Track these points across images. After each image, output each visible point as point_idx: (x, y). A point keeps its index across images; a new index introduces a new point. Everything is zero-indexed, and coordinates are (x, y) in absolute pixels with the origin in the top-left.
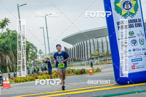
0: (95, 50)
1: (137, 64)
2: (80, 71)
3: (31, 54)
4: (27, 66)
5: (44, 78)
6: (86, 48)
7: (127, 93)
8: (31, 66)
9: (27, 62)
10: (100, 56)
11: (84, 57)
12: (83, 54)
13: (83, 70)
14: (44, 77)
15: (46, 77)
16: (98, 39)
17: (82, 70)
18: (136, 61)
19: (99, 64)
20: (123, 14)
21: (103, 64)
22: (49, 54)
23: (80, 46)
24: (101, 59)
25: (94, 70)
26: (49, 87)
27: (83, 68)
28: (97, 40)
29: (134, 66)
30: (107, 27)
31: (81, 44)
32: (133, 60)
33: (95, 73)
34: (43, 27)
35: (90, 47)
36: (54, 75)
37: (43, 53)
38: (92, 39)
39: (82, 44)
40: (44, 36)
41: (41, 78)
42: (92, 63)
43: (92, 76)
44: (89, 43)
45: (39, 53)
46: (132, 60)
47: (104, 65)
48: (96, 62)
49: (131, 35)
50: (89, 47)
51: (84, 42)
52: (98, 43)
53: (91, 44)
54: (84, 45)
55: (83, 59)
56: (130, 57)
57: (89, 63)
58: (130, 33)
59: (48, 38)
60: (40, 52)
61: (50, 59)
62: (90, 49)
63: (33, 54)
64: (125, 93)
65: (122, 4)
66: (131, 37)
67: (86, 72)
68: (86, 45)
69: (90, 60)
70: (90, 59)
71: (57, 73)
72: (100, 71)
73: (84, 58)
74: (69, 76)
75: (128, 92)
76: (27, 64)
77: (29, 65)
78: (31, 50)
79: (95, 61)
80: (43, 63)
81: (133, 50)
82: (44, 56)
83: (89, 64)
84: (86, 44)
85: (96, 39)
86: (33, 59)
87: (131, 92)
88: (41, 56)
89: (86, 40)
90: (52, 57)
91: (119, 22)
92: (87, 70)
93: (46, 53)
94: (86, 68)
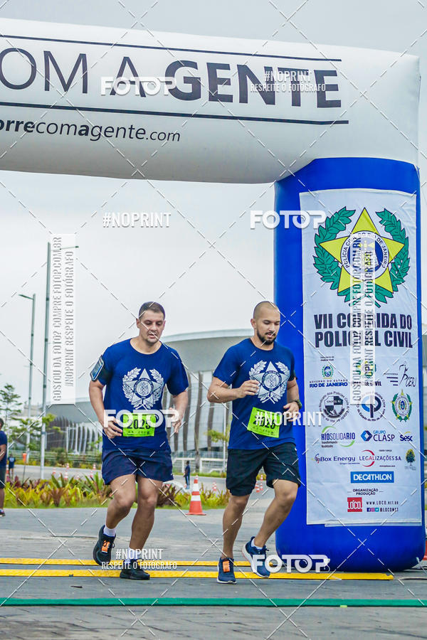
1: (373, 492)
6: (194, 403)
11: (181, 438)
18: (368, 481)
20: (342, 287)
22: (41, 409)
25: (210, 496)
26: (11, 540)
29: (360, 499)
32: (359, 477)
33: (213, 507)
34: (34, 295)
36: (45, 495)
37: (19, 400)
40: (32, 331)
43: (195, 519)
46: (352, 473)
55: (176, 448)
56: (347, 461)
59: (46, 340)
60: (5, 394)
61: (44, 430)
62: (212, 412)
64: (299, 600)
67: (177, 499)
68: (195, 393)
69: (205, 453)
70: (206, 449)
71: (58, 486)
73: (181, 444)
79: (224, 460)
81: (363, 436)
82: (19, 411)
83: (197, 471)
84: (197, 386)
87: (324, 601)
89: (201, 373)
90: (51, 420)
91: (325, 315)
92: (184, 492)
93: (30, 402)
94: (181, 486)
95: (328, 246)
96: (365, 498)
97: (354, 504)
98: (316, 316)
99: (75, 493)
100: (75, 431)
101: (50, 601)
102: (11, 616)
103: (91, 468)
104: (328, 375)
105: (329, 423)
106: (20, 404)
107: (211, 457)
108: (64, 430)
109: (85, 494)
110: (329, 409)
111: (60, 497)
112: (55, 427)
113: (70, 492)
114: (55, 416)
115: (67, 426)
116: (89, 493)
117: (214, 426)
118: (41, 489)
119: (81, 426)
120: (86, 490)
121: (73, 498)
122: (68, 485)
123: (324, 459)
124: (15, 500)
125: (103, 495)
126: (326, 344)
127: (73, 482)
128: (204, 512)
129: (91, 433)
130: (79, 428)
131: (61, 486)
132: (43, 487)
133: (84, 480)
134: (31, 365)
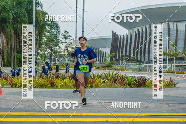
0: (170, 44)
2: (136, 81)
3: (48, 38)
4: (38, 58)
5: (66, 85)
9: (39, 51)
10: (178, 56)
11: (147, 55)
12: (147, 50)
13: (142, 79)
14: (67, 83)
15: (71, 83)
16: (178, 24)
17: (140, 80)
19: (174, 73)
21: (181, 73)
23: (143, 33)
24: (179, 63)
27: (143, 76)
28: (177, 26)
31: (144, 30)
38: (167, 22)
39: (146, 30)
40: (77, 5)
41: (60, 84)
45: (62, 36)
47: (183, 75)
48: (168, 68)
51: (150, 27)
52: (177, 31)
54: (150, 33)
55: (145, 59)
59: (83, 10)
60: (64, 35)
63: (52, 38)
67: (147, 84)
72: (175, 85)
73: (147, 58)
74: (113, 87)
76: (37, 54)
77: (42, 57)
80: (67, 57)
82: (71, 43)
85: (175, 24)
86: (49, 48)
88: (65, 42)
92: (150, 80)
93: (76, 39)
94: (149, 77)
99: (100, 81)
100: (97, 52)
103: (106, 69)
106: (72, 40)
109: (104, 82)
111: (93, 83)
113: (97, 81)
116: (106, 81)
119: (100, 50)
120: (104, 80)
121: (99, 84)
122: (96, 78)
124: (72, 85)
127: (99, 76)
129: (104, 53)
130: (99, 51)
131: (93, 78)
133: (104, 75)
134: (76, 21)
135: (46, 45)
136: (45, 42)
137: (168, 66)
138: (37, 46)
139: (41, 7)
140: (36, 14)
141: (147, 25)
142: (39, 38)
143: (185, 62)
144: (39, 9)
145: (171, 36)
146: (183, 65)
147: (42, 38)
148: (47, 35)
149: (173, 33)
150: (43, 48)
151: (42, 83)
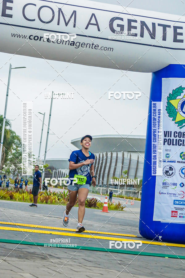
0: (123, 172)
1: (182, 209)
2: (88, 201)
3: (14, 154)
4: (3, 172)
5: (24, 199)
6: (108, 164)
7: (150, 253)
8: (8, 174)
9: (4, 166)
11: (101, 179)
12: (102, 175)
13: (93, 200)
14: (25, 197)
15: (28, 198)
16: (132, 154)
17: (91, 201)
18: (181, 204)
19: (124, 198)
20: (177, 120)
21: (130, 199)
22: (43, 162)
23: (99, 160)
24: (129, 189)
25: (111, 205)
26: (26, 216)
27: (95, 197)
28: (131, 156)
29: (177, 212)
30: (145, 138)
31: (101, 156)
32: (177, 202)
33: (112, 209)
34: (45, 113)
35: (116, 165)
36: (42, 198)
37: (34, 157)
38: (122, 152)
39: (103, 157)
40: (43, 128)
41: (19, 197)
42: (112, 193)
43: (105, 214)
44: (115, 158)
46: (174, 201)
47: (132, 200)
48: (119, 192)
49: (183, 158)
50: (113, 164)
51: (107, 154)
52: (130, 160)
53: (118, 160)
54: (106, 159)
55: (99, 183)
56: (173, 195)
57: (107, 192)
58: (182, 155)
59: (48, 133)
61: (44, 171)
62: (115, 169)
63: (17, 155)
64: (148, 253)
65: (180, 102)
66: (182, 162)
67: (98, 205)
68: (109, 160)
69: (111, 186)
71: (48, 195)
72: (122, 208)
73: (101, 182)
75: (152, 254)
77: (6, 172)
78: (14, 146)
79: (119, 190)
81: (180, 185)
83: (107, 194)
84: (110, 157)
85: (129, 154)
86: (14, 164)
87: (158, 254)
89: (112, 152)
90: (47, 167)
91: (169, 132)
92: (101, 202)
93: (39, 158)
94: (100, 199)
95: (173, 102)
96: (179, 212)
97: (174, 213)
98: (165, 132)
99: (55, 199)
100: (57, 172)
101: (41, 244)
102: (25, 249)
103: (62, 188)
104: (168, 157)
105: (166, 178)
106: (35, 159)
107: (113, 188)
108: (52, 171)
109: (59, 199)
110: (167, 172)
111: (48, 200)
112: (48, 170)
113: (52, 198)
114: (49, 165)
115: (54, 170)
116: (61, 199)
117: (115, 175)
118: (40, 196)
119: (60, 170)
120: (59, 197)
121: (54, 201)
122: (52, 195)
123: (163, 193)
124: (29, 199)
125: (66, 200)
126: (168, 144)
127: (54, 194)
128: (109, 211)
129: (63, 173)
130: (59, 171)
131: (49, 195)
132: (41, 195)
133: (59, 193)
134: (41, 142)
135: (11, 161)
136: (11, 158)
137: (119, 191)
138: (3, 161)
139: (10, 126)
140: (5, 132)
141: (104, 152)
142: (6, 154)
143: (135, 189)
144: (8, 128)
145: (124, 164)
146: (133, 192)
147: (8, 154)
148: (13, 152)
149: (127, 162)
150: (8, 163)
151: (2, 194)
